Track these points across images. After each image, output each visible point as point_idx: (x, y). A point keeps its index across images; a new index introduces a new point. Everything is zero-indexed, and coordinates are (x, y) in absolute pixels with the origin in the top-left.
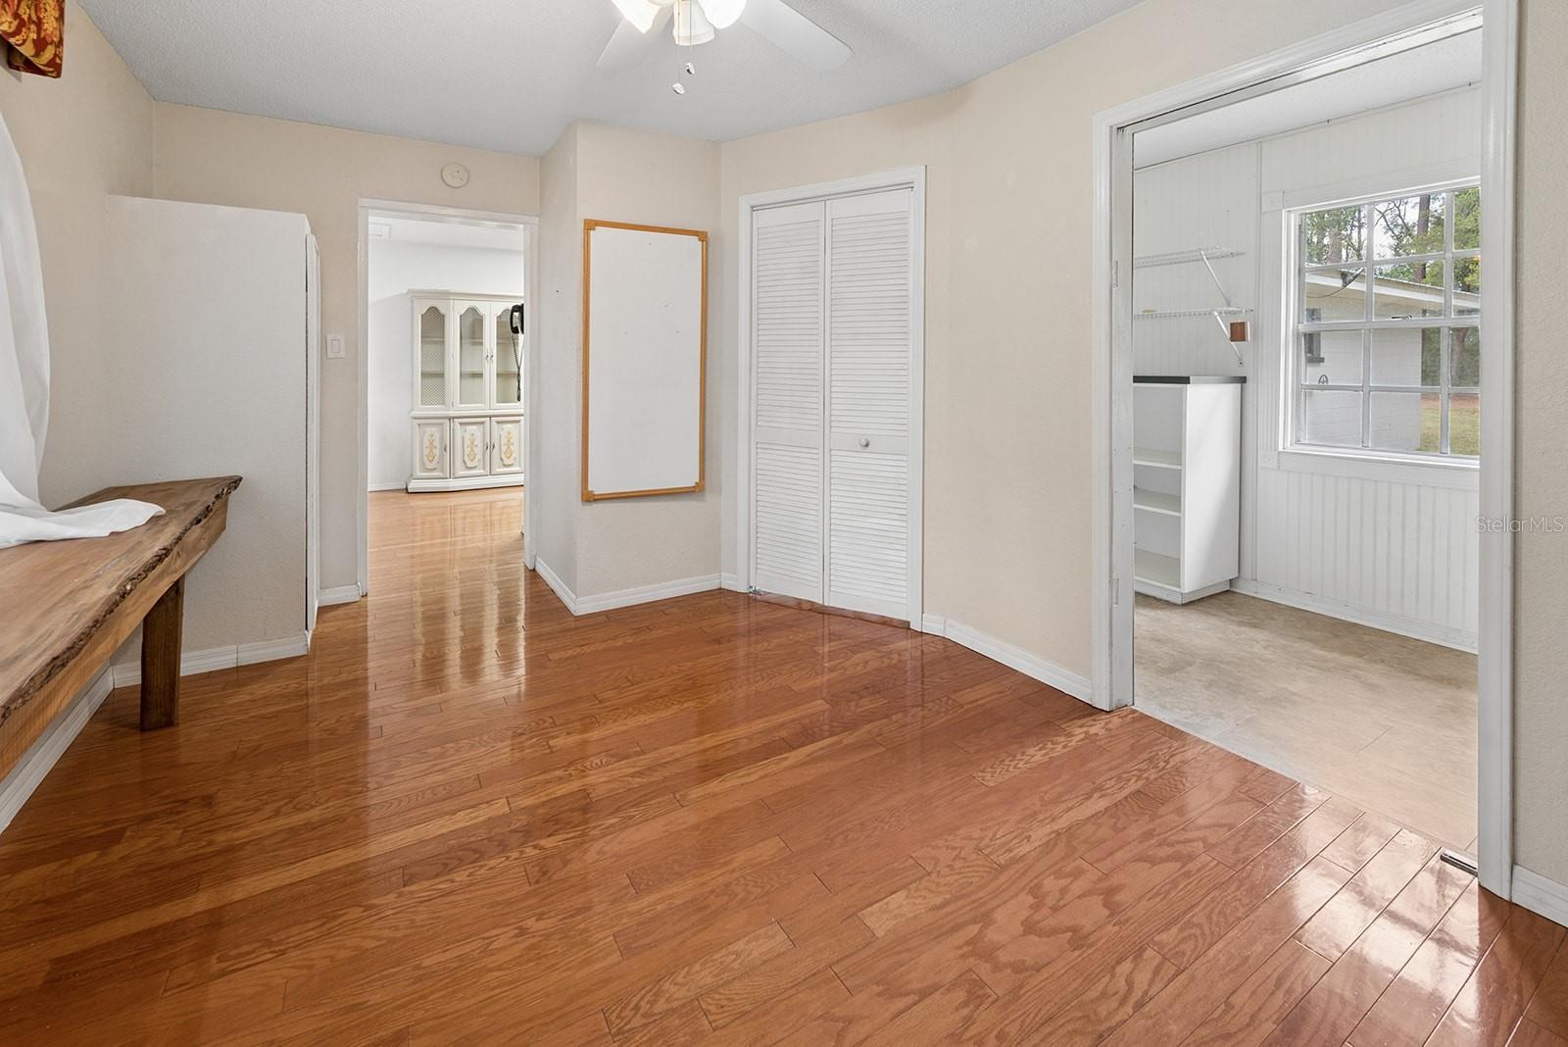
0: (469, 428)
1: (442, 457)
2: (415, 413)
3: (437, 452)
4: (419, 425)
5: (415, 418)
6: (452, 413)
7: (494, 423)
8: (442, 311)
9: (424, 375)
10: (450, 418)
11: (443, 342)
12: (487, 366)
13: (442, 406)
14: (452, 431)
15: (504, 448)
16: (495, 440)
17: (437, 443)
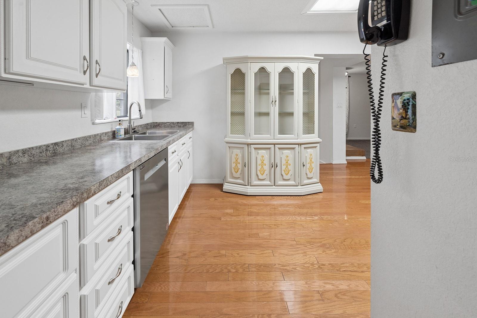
0: (260, 151)
1: (243, 171)
2: (227, 139)
3: (240, 166)
4: (229, 147)
5: (227, 143)
6: (249, 141)
7: (277, 150)
8: (243, 71)
9: (233, 114)
10: (249, 145)
11: (244, 94)
12: (272, 108)
13: (243, 136)
14: (249, 154)
15: (284, 168)
16: (278, 161)
17: (240, 161)
